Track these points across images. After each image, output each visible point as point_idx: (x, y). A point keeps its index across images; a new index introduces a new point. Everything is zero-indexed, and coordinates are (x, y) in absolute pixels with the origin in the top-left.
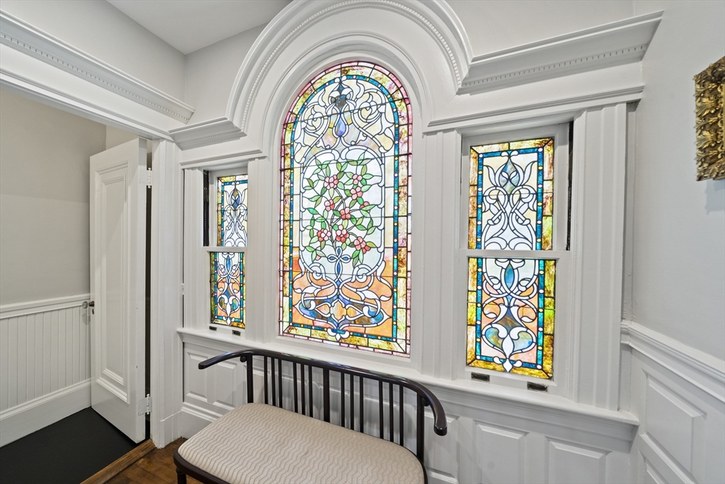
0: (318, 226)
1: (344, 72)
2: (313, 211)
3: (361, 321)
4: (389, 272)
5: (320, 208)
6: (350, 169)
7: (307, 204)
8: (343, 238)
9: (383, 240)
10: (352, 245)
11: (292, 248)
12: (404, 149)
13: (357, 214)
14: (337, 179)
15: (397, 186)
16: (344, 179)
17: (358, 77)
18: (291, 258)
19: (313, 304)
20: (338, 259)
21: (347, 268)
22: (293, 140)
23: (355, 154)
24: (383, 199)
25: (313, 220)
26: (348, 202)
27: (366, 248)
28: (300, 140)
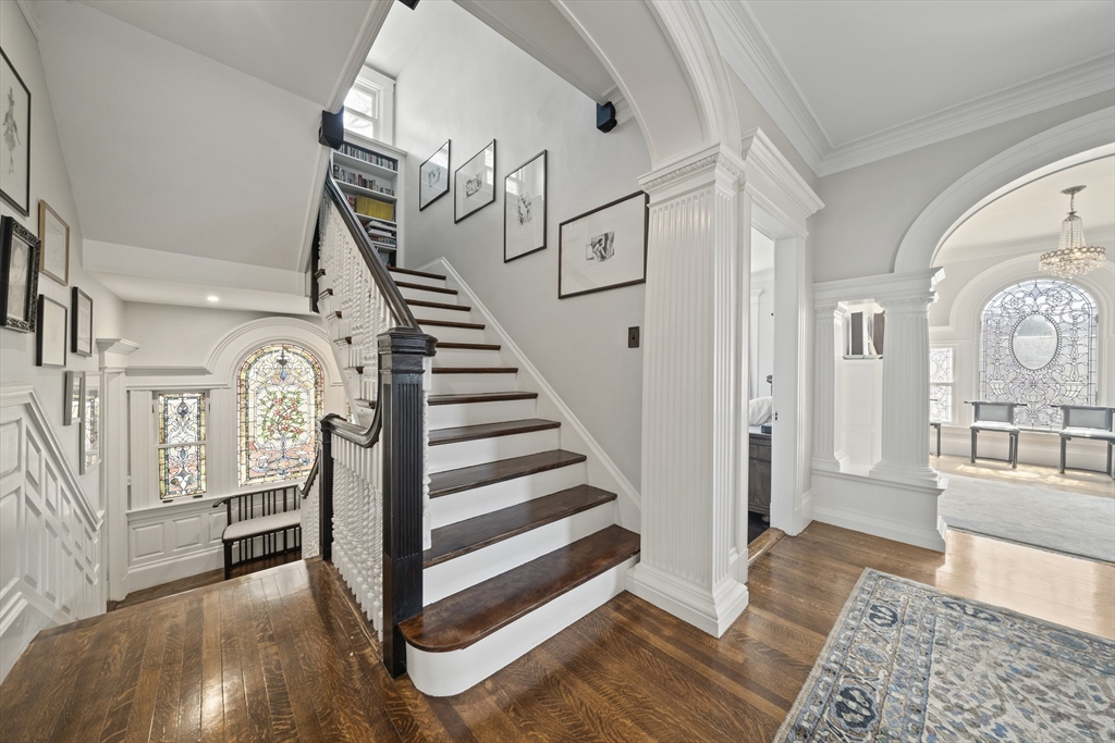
0: (268, 424)
1: (285, 348)
2: (265, 417)
3: (298, 466)
4: (313, 441)
5: (270, 415)
6: (290, 396)
7: (259, 413)
8: (286, 429)
9: (310, 427)
10: (292, 431)
11: (247, 437)
12: (319, 389)
13: (295, 417)
14: (282, 400)
15: (316, 404)
16: (286, 400)
17: (294, 353)
18: (247, 443)
19: (266, 465)
20: (283, 439)
21: (289, 444)
22: (247, 377)
23: (292, 389)
24: (309, 410)
25: (265, 421)
26: (289, 411)
27: (300, 432)
28: (254, 378)
